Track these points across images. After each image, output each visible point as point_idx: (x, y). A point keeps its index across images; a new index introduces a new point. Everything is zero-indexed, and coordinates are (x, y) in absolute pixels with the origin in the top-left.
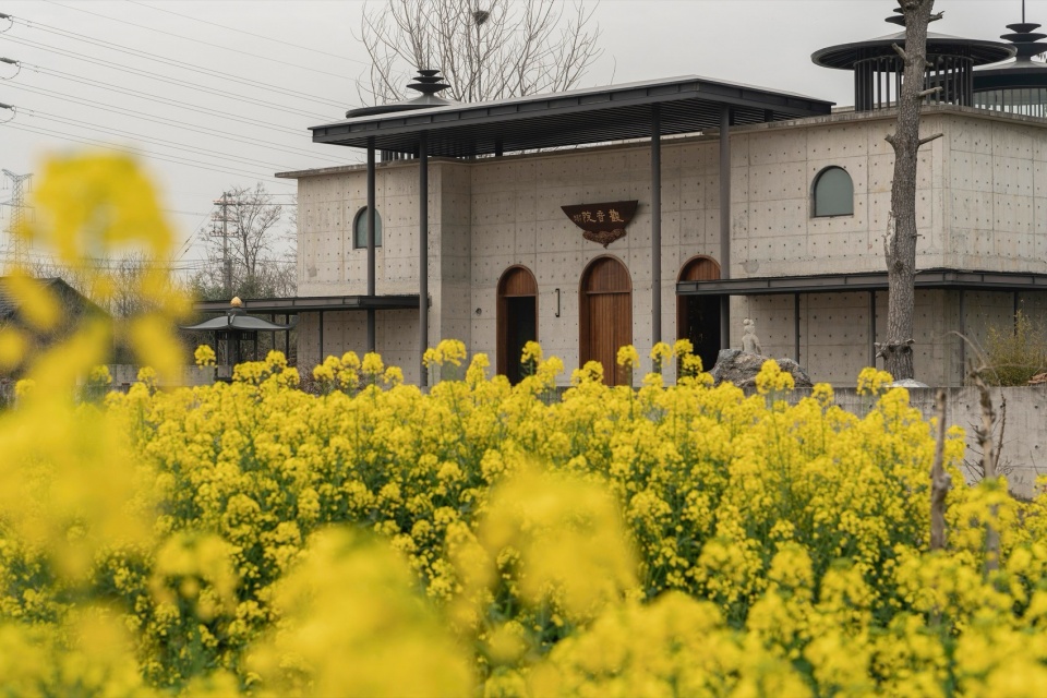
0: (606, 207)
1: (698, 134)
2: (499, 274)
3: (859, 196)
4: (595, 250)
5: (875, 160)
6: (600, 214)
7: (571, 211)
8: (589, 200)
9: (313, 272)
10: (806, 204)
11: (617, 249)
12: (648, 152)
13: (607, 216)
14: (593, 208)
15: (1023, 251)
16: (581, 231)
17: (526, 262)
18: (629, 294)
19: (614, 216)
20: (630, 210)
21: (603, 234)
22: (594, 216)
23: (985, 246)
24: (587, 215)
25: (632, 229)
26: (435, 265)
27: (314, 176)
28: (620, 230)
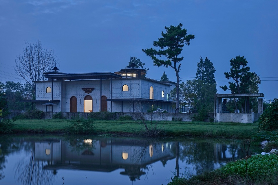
0: (89, 88)
1: (106, 79)
2: (70, 97)
3: (129, 89)
4: (87, 94)
5: (132, 84)
6: (88, 89)
7: (83, 89)
9: (39, 96)
10: (121, 89)
11: (90, 94)
12: (100, 81)
13: (89, 90)
14: (87, 89)
16: (84, 92)
17: (75, 96)
18: (92, 100)
19: (90, 90)
20: (93, 89)
21: (88, 92)
22: (87, 90)
23: (144, 96)
25: (93, 92)
26: (61, 96)
27: (39, 82)
28: (91, 92)
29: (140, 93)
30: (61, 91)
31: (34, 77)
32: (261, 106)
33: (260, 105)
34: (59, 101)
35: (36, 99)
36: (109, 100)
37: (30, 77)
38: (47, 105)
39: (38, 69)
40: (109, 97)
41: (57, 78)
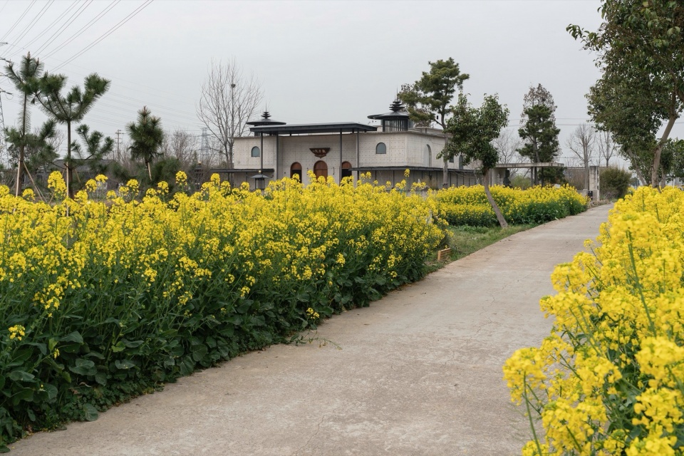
0: (321, 149)
1: (349, 133)
2: (291, 164)
3: (388, 149)
4: (318, 159)
5: (391, 142)
7: (312, 150)
8: (316, 147)
9: (239, 162)
10: (375, 151)
11: (324, 159)
12: (339, 137)
13: (322, 152)
14: (318, 149)
15: (420, 162)
16: (314, 155)
17: (299, 162)
18: (327, 170)
19: (324, 151)
20: (327, 150)
21: (320, 155)
22: (318, 151)
23: (414, 161)
24: (316, 151)
25: (328, 155)
26: (276, 161)
27: (240, 138)
28: (324, 155)
29: (406, 157)
30: (276, 154)
31: (223, 123)
32: (595, 178)
33: (593, 176)
34: (272, 171)
35: (235, 167)
36: (354, 169)
37: (217, 124)
38: (256, 179)
39: (231, 110)
40: (354, 165)
41: (270, 133)
